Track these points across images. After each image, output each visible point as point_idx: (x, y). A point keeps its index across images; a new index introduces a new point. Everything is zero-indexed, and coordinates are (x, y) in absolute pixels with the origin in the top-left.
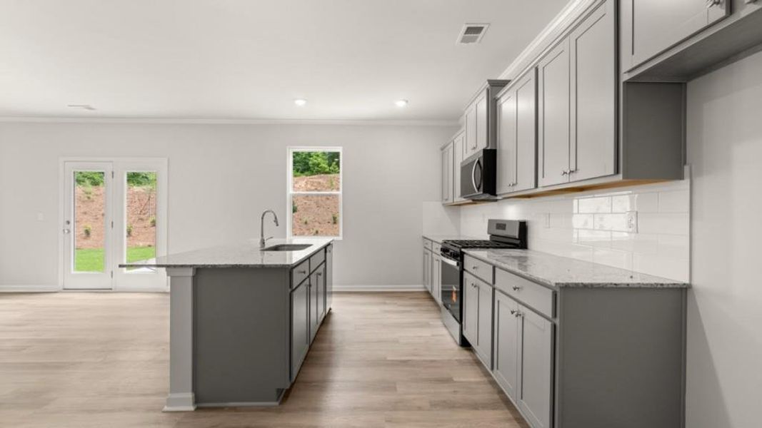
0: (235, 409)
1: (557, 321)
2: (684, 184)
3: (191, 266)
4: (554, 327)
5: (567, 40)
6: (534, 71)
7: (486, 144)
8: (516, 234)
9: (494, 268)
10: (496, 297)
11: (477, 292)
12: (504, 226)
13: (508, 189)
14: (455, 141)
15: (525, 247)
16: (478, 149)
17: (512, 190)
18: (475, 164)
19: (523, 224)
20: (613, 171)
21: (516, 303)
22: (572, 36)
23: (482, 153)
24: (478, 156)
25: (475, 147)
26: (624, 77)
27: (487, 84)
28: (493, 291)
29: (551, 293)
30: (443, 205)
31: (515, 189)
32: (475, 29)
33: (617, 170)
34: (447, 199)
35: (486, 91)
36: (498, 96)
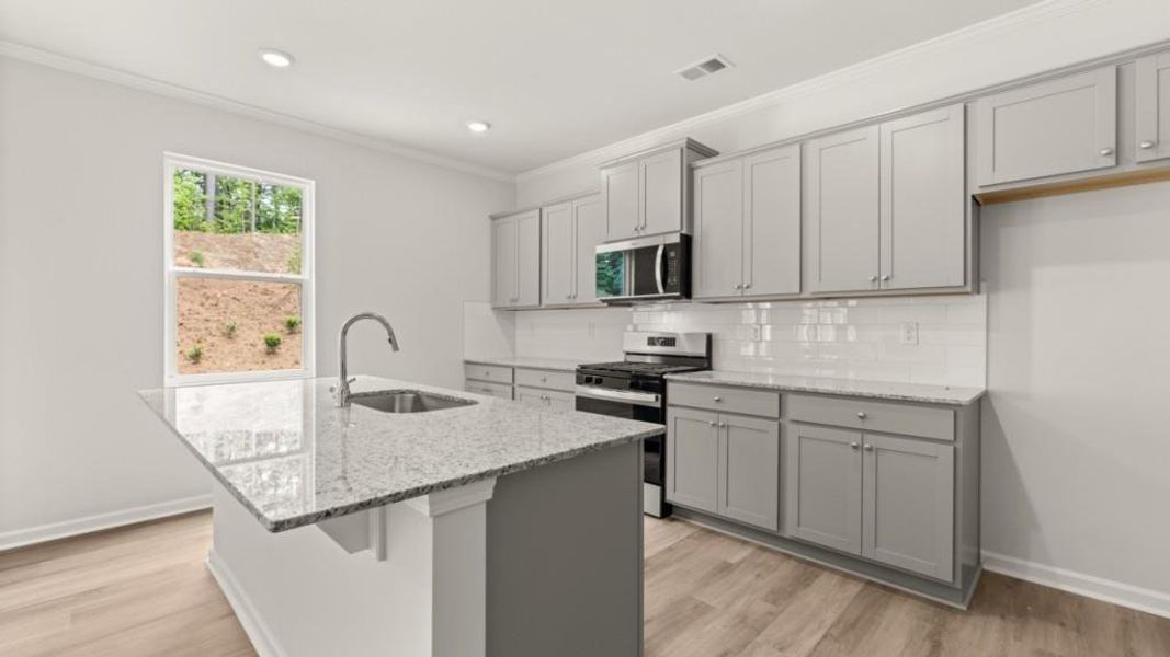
1: (960, 445)
2: (982, 298)
4: (955, 450)
5: (874, 128)
6: (797, 147)
7: (678, 228)
8: (702, 352)
9: (780, 396)
10: (793, 432)
11: (723, 432)
12: (670, 342)
13: (729, 291)
14: (545, 212)
15: (709, 368)
16: (649, 231)
17: (739, 293)
18: (660, 252)
19: (709, 338)
20: (961, 283)
21: (859, 435)
22: (886, 126)
23: (676, 239)
24: (661, 242)
25: (642, 228)
26: (975, 190)
27: (683, 143)
28: (780, 424)
29: (952, 412)
30: (494, 308)
31: (748, 292)
32: (715, 65)
33: (965, 282)
34: (514, 301)
35: (678, 152)
36: (699, 163)
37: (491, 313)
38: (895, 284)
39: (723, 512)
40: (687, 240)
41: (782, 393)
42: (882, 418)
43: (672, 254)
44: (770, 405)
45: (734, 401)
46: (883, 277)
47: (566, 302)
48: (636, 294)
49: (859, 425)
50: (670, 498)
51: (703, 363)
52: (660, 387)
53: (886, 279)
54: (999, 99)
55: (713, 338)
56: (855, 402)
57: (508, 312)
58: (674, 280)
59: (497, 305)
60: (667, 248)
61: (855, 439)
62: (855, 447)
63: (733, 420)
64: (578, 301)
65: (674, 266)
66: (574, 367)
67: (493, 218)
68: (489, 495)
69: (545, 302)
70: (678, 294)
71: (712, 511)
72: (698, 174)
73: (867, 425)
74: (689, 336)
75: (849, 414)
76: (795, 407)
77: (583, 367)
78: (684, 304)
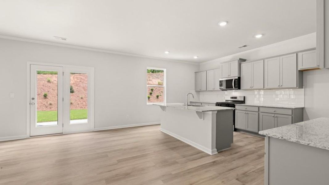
0: (225, 151)
1: (293, 116)
2: (303, 89)
3: (216, 110)
5: (279, 57)
6: (263, 61)
7: (237, 75)
8: (243, 100)
9: (258, 108)
10: (261, 114)
11: (247, 115)
12: (236, 98)
13: (249, 88)
14: (207, 71)
15: (244, 103)
16: (231, 76)
17: (251, 88)
18: (234, 80)
19: (244, 97)
20: (296, 86)
21: (274, 114)
22: (281, 57)
23: (237, 78)
24: (234, 78)
25: (230, 75)
26: (299, 69)
27: (239, 59)
28: (258, 113)
29: (291, 110)
30: (196, 91)
31: (252, 88)
32: (245, 46)
33: (297, 86)
34: (200, 90)
35: (237, 61)
36: (242, 63)
37: (195, 92)
38: (283, 87)
39: (247, 129)
40: (239, 78)
41: (259, 107)
42: (279, 111)
43: (236, 81)
44: (257, 109)
45: (249, 109)
46: (281, 85)
47: (213, 90)
48: (226, 88)
49: (274, 112)
50: (236, 127)
51: (243, 102)
52: (234, 106)
53: (281, 86)
54: (304, 53)
55: (245, 97)
56: (273, 109)
57: (198, 92)
58: (236, 86)
59: (197, 90)
60: (235, 80)
61: (273, 115)
62: (273, 117)
63: (249, 112)
64: (215, 90)
65: (236, 83)
66: (215, 103)
67: (195, 73)
68: (216, 113)
69: (207, 90)
70: (237, 88)
71: (245, 129)
72: (242, 65)
73: (275, 113)
74: (240, 97)
75: (272, 111)
76: (261, 109)
77: (217, 103)
78: (239, 90)
